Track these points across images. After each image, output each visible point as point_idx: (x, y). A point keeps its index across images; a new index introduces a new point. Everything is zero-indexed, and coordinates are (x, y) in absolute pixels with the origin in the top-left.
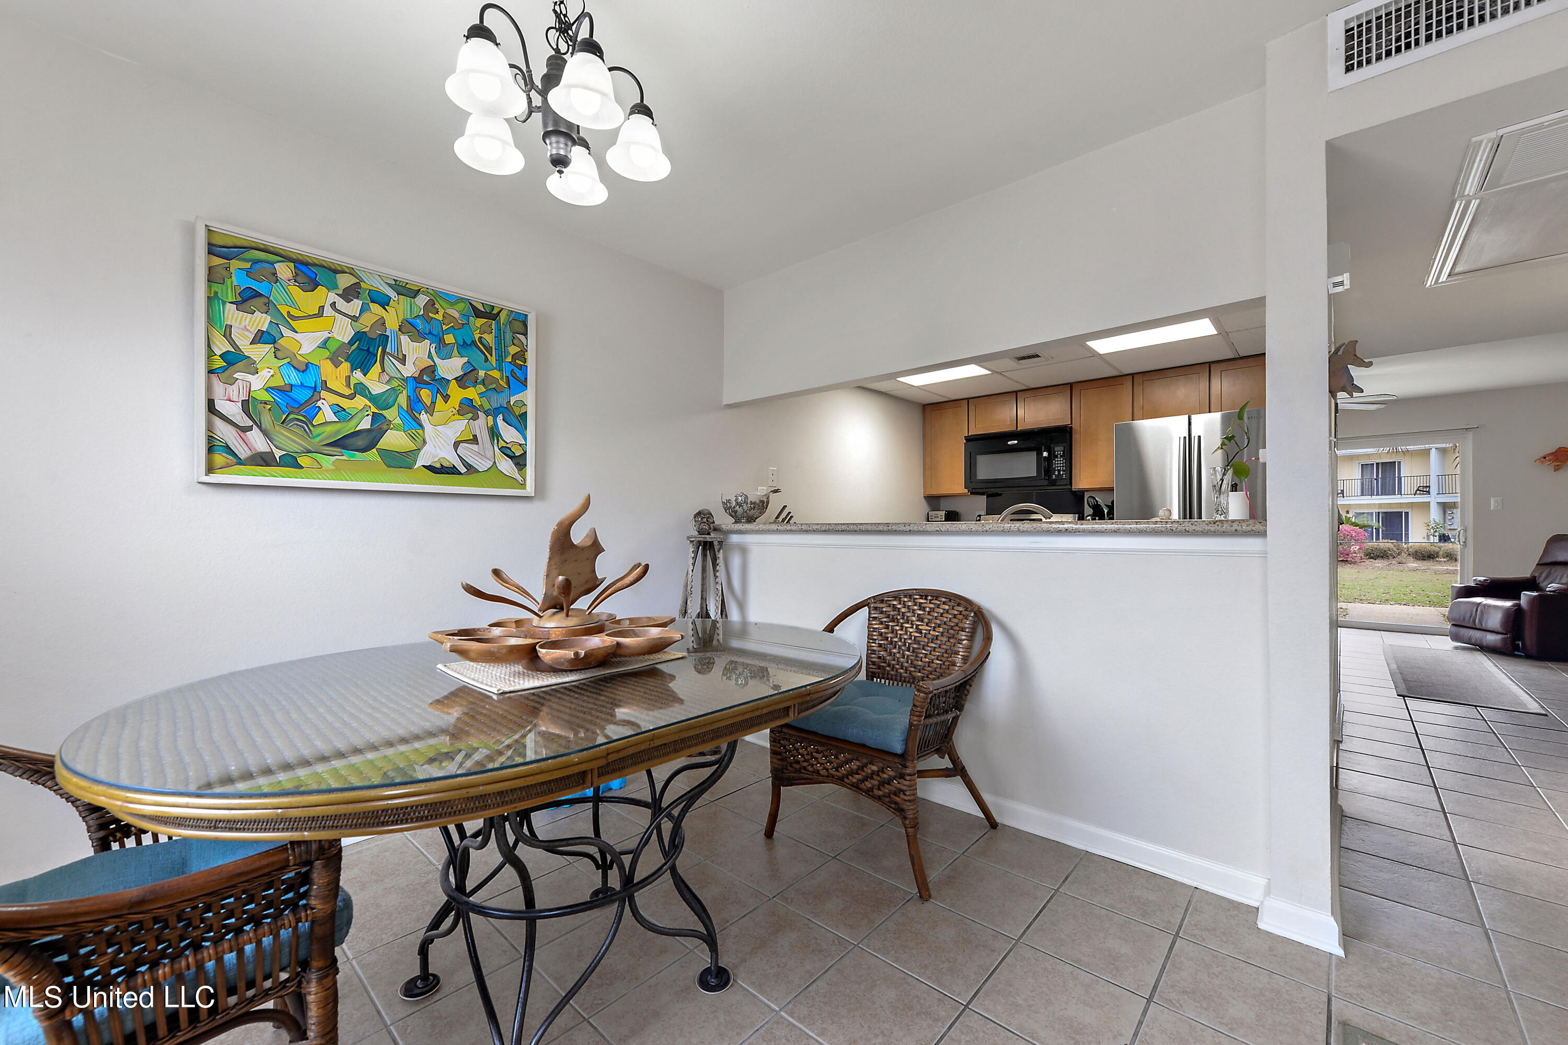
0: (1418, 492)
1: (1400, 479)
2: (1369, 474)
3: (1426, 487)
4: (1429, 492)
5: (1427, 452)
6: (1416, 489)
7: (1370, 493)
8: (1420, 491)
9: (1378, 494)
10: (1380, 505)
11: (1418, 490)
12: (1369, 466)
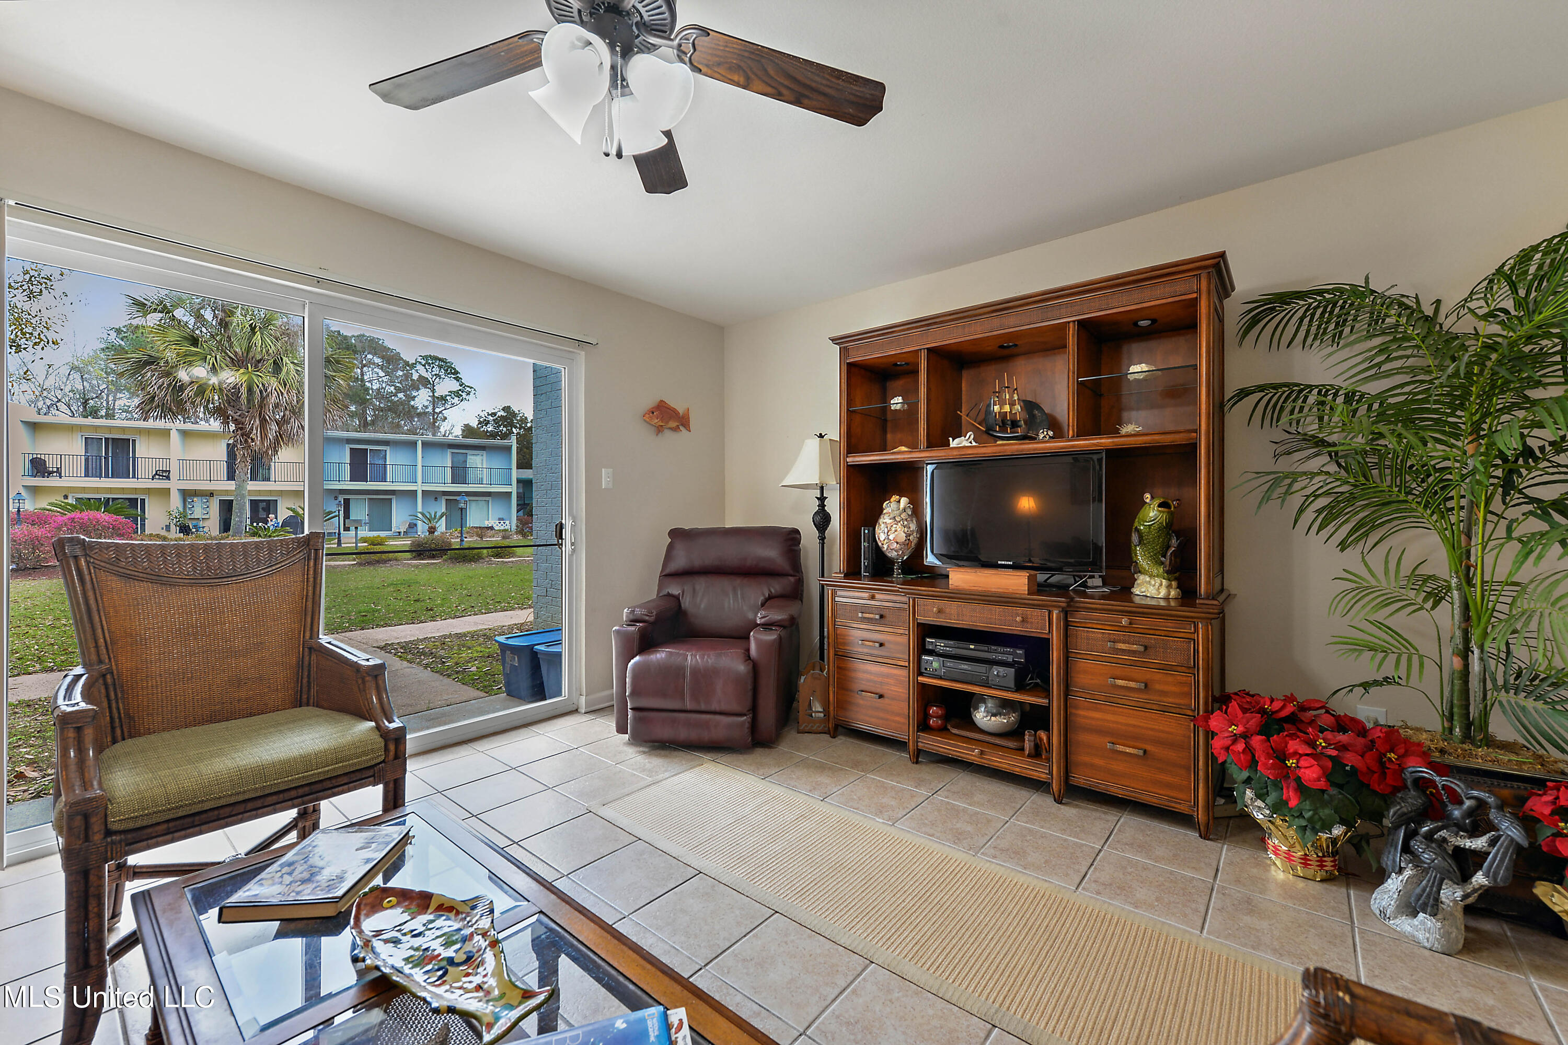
0: (157, 477)
1: (134, 458)
2: (95, 448)
3: (166, 471)
4: (168, 478)
5: (166, 433)
6: (154, 473)
7: (98, 474)
8: (159, 475)
9: (107, 476)
10: (110, 490)
11: (156, 474)
12: (95, 440)
